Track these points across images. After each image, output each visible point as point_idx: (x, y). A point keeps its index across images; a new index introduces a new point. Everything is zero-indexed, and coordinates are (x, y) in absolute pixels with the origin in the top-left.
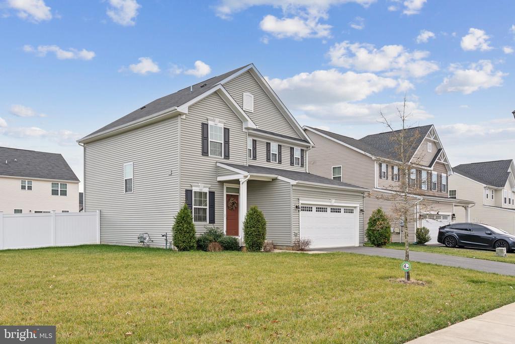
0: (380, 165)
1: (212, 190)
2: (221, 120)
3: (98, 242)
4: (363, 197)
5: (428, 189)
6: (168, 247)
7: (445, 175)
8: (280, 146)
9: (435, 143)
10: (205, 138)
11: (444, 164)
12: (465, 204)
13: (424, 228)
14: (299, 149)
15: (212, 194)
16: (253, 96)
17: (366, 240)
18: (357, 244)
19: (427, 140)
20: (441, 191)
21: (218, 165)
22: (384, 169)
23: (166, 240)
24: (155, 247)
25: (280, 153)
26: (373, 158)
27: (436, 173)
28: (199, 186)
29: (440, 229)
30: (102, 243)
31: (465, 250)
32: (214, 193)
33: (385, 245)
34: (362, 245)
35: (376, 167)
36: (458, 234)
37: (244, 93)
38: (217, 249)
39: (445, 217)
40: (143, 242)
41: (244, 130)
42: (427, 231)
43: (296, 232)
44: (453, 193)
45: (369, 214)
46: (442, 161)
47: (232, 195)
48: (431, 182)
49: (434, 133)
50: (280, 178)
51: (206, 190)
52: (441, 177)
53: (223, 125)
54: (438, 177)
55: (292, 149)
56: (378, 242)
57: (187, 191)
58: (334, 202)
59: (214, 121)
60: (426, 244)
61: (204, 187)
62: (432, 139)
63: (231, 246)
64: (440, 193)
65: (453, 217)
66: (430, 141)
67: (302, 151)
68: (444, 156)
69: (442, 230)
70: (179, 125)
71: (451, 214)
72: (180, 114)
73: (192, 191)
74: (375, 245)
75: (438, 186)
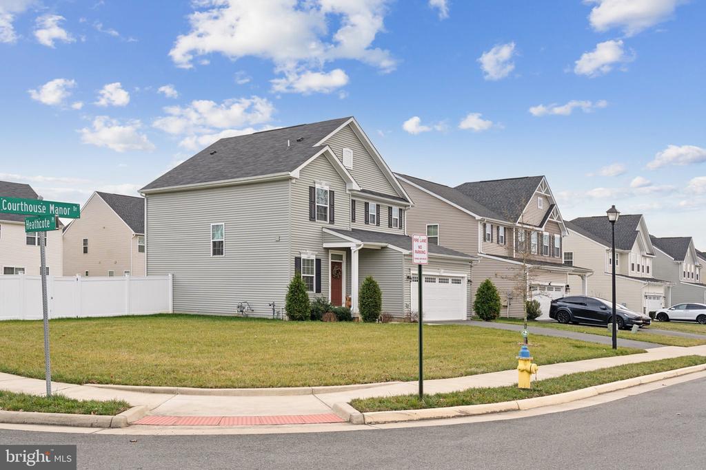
0: (485, 226)
1: (319, 257)
2: (327, 182)
3: (170, 311)
4: (471, 266)
5: (538, 253)
6: (275, 317)
7: (559, 236)
8: (378, 206)
9: (546, 197)
10: (312, 202)
11: (557, 223)
12: (582, 273)
13: (534, 301)
14: (398, 208)
15: (318, 261)
16: (352, 151)
17: (474, 313)
18: (465, 318)
19: (537, 194)
20: (553, 256)
21: (325, 230)
22: (488, 231)
23: (274, 309)
24: (256, 316)
25: (378, 214)
26: (478, 217)
27: (547, 234)
28: (307, 253)
29: (552, 302)
30: (175, 312)
31: (579, 326)
32: (320, 260)
33: (494, 319)
34: (469, 318)
35: (480, 227)
36: (571, 309)
37: (344, 149)
38: (332, 319)
39: (558, 288)
40: (242, 311)
41: (348, 192)
42: (538, 305)
43: (408, 303)
44: (569, 255)
45: (477, 285)
46: (555, 220)
47: (336, 262)
48: (542, 245)
49: (546, 185)
50: (390, 246)
51: (314, 257)
52: (553, 238)
53: (328, 187)
54: (550, 239)
55: (390, 209)
56: (487, 315)
57: (296, 258)
58: (443, 273)
59: (321, 184)
60: (536, 319)
61: (312, 254)
62: (543, 193)
63: (345, 316)
64: (553, 259)
65: (566, 289)
66: (541, 195)
67: (400, 210)
68: (557, 213)
69: (554, 304)
70: (290, 189)
71: (564, 285)
72: (291, 178)
73: (300, 258)
74: (484, 319)
75: (550, 250)
